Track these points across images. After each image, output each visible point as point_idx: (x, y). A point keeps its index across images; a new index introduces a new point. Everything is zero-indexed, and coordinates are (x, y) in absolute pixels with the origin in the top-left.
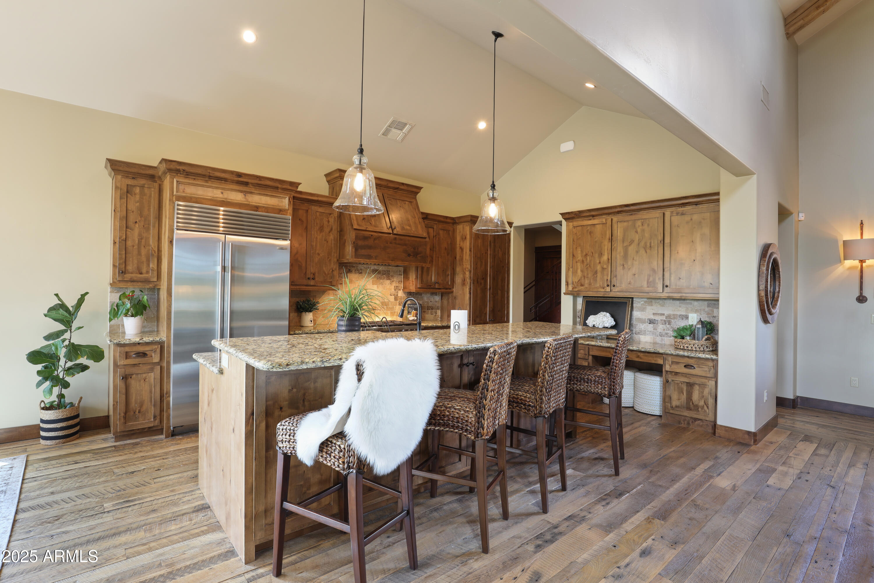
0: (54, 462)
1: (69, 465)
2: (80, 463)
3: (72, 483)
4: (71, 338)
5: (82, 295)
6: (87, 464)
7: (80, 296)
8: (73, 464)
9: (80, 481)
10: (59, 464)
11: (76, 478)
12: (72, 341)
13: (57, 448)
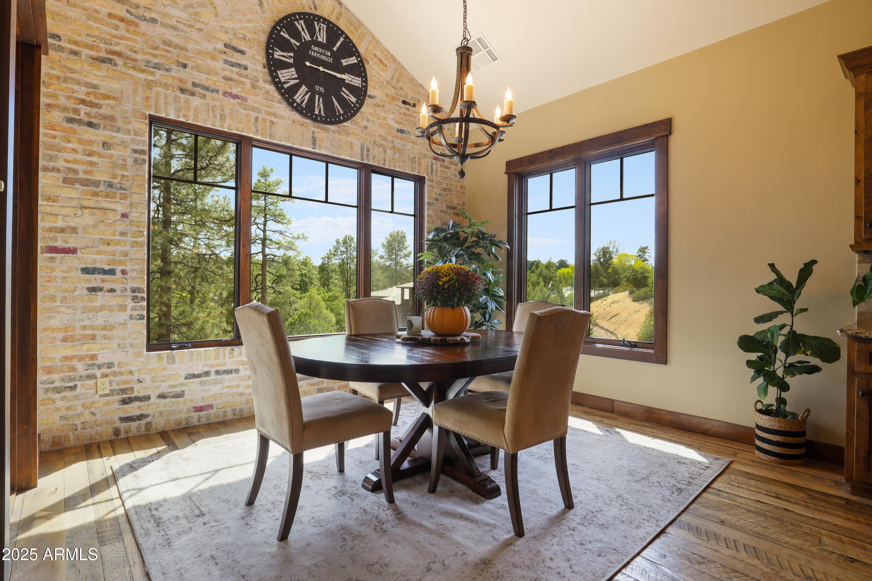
0: (753, 483)
1: (767, 495)
2: (782, 499)
3: (752, 523)
4: (793, 324)
5: (805, 264)
6: (790, 507)
7: (803, 266)
8: (773, 497)
9: (764, 525)
10: (757, 488)
11: (763, 519)
12: (794, 329)
13: (768, 467)
